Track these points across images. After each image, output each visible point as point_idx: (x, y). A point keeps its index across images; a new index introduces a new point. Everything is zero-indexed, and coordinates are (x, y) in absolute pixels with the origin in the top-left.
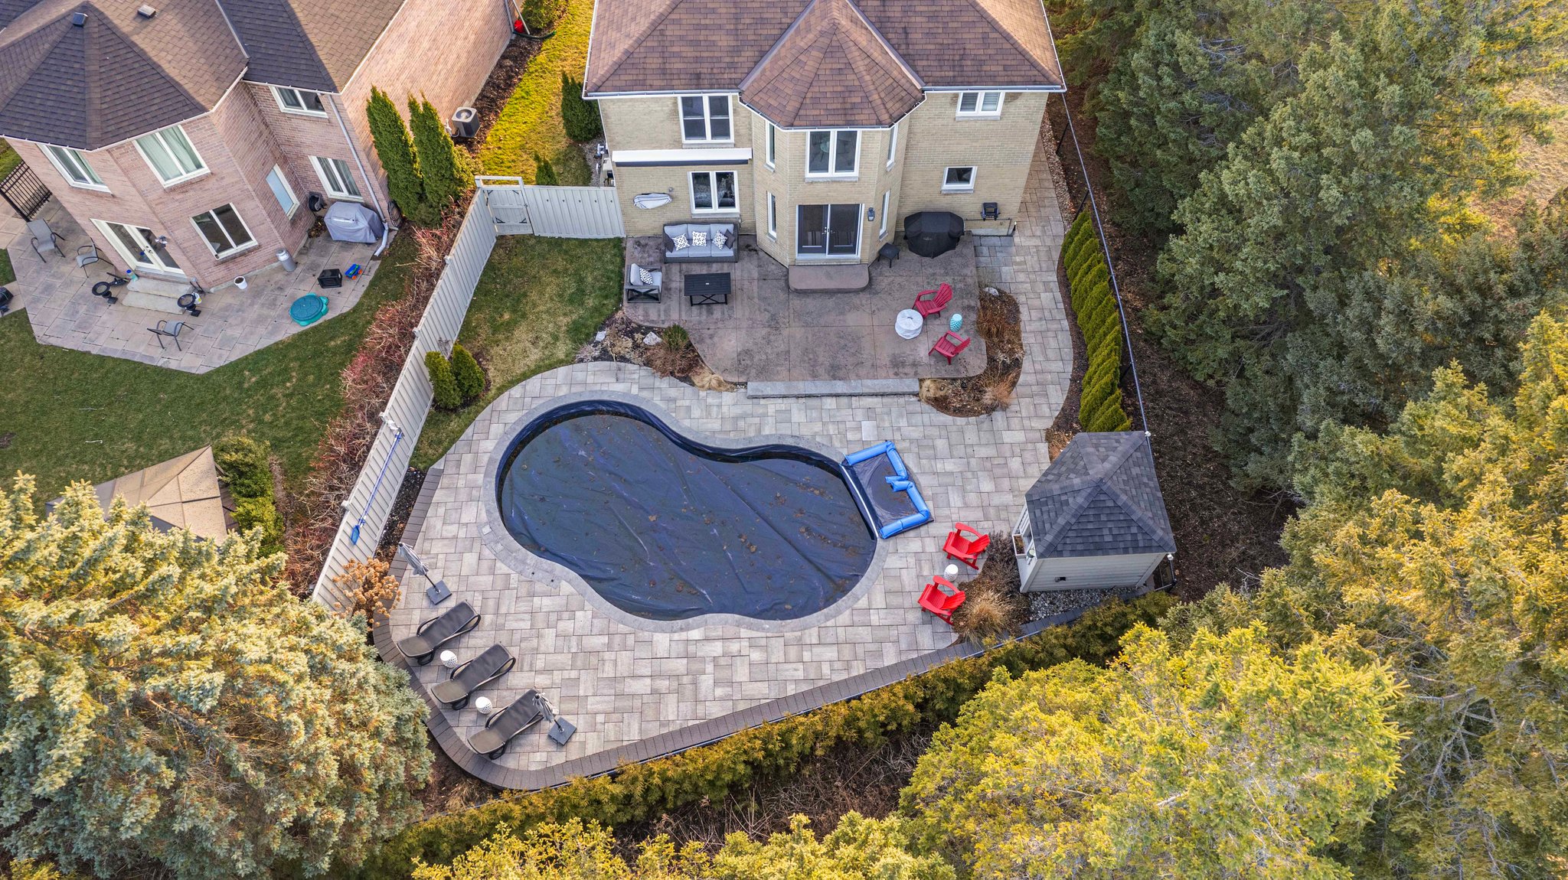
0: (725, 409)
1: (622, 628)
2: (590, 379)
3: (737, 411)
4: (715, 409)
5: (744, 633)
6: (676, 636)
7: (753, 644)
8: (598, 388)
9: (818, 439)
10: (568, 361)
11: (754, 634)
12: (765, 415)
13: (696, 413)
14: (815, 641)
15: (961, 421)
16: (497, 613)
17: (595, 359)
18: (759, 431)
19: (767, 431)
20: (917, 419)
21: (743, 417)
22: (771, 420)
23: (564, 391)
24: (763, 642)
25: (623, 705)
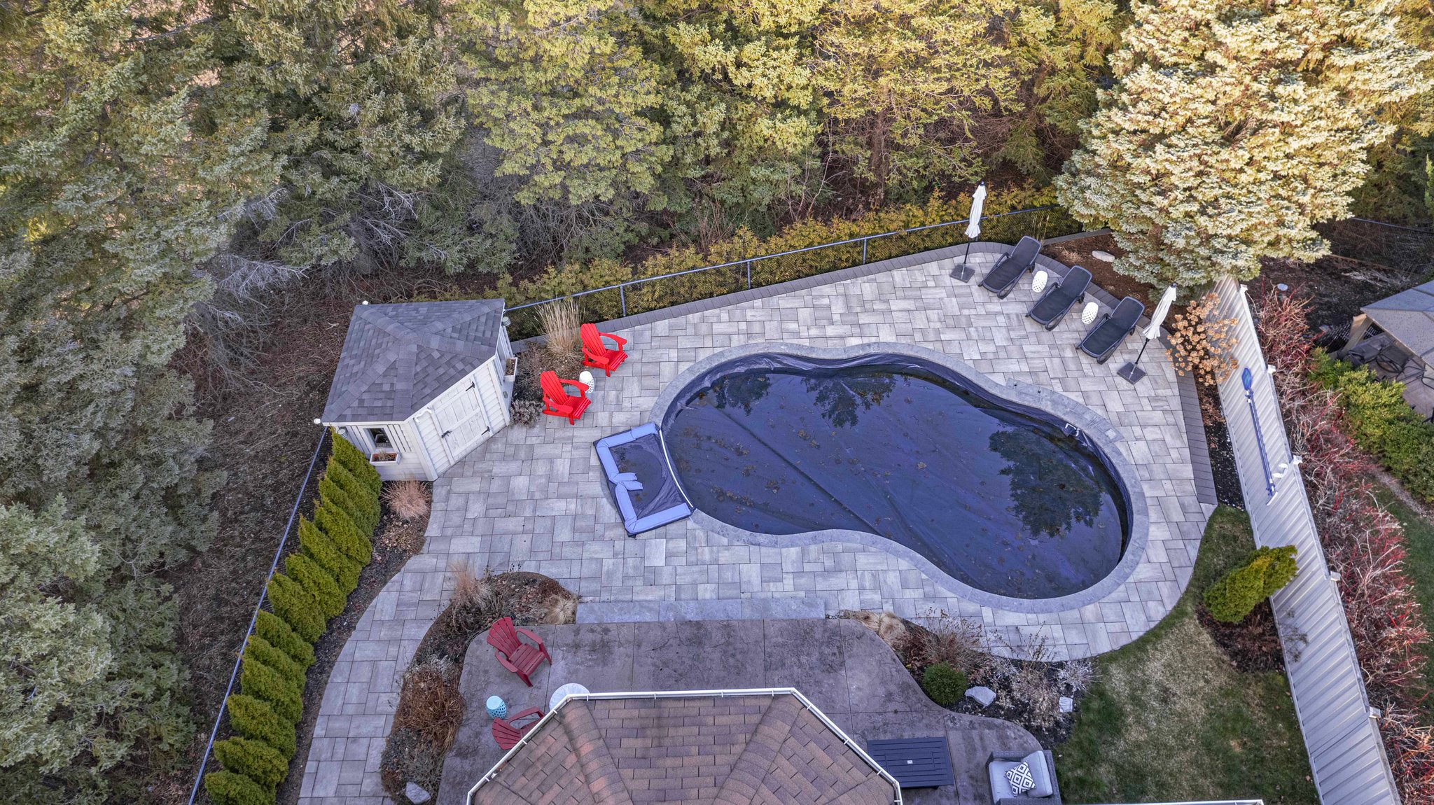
0: (854, 584)
1: (930, 346)
2: (1057, 631)
3: (837, 581)
4: (867, 584)
5: (806, 343)
6: (873, 340)
7: (797, 334)
8: (1042, 617)
9: (725, 541)
10: (1101, 662)
11: (795, 341)
12: (798, 574)
13: (892, 579)
14: (735, 337)
15: (530, 567)
16: (1062, 359)
17: (1061, 665)
18: (803, 554)
19: (793, 552)
20: (588, 569)
21: (827, 573)
22: (788, 567)
23: (1090, 611)
24: (785, 336)
25: (913, 292)
